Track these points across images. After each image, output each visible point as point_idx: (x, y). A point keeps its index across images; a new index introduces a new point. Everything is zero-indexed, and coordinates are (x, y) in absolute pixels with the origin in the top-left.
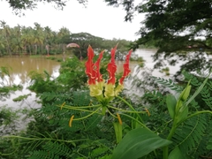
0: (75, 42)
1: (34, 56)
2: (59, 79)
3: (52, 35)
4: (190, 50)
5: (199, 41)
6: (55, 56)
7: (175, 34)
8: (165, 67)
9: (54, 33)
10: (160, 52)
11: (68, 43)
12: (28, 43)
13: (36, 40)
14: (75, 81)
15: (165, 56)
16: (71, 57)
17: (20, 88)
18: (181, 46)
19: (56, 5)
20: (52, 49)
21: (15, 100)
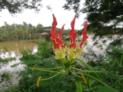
0: (46, 31)
2: (37, 53)
3: (33, 28)
4: (114, 34)
5: (119, 29)
6: (35, 40)
7: (105, 25)
10: (96, 35)
11: (42, 32)
12: (19, 33)
13: (24, 31)
14: (46, 54)
15: (100, 38)
16: (44, 41)
17: (15, 59)
18: (109, 31)
20: (33, 36)
21: (12, 67)
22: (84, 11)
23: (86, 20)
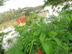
0: (24, 11)
1: (13, 20)
3: (16, 11)
4: (63, 2)
6: (19, 18)
11: (22, 12)
12: (9, 16)
13: (11, 14)
15: (56, 7)
17: (12, 31)
18: (60, 1)
20: (17, 16)
21: (12, 35)
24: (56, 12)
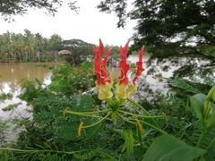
0: (67, 48)
1: (25, 64)
2: (51, 87)
3: (43, 42)
4: (182, 56)
5: (190, 47)
6: (46, 64)
7: (167, 40)
8: (158, 73)
9: (45, 40)
10: (152, 58)
11: (60, 50)
12: (17, 50)
13: (27, 47)
14: (68, 89)
15: (158, 62)
16: (62, 64)
17: (10, 96)
18: (173, 52)
19: (47, 11)
20: (43, 56)
21: (5, 110)
22: (134, 15)
23: (137, 31)
24: (157, 76)
